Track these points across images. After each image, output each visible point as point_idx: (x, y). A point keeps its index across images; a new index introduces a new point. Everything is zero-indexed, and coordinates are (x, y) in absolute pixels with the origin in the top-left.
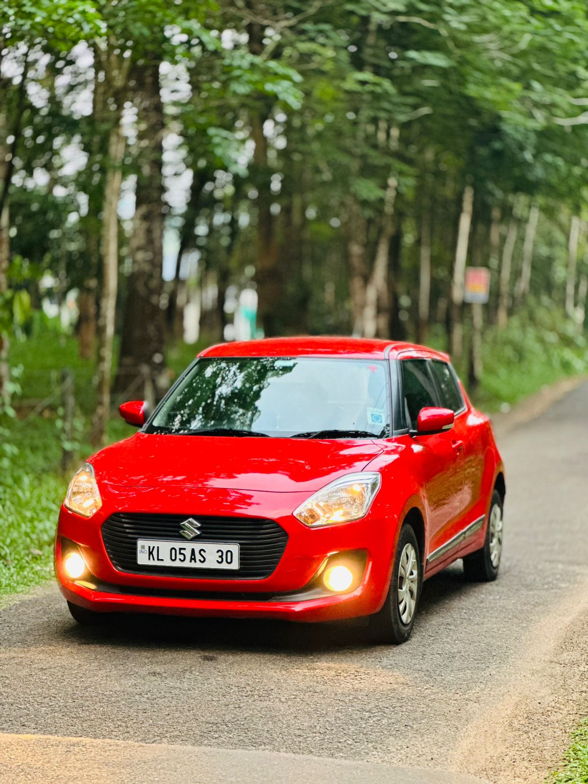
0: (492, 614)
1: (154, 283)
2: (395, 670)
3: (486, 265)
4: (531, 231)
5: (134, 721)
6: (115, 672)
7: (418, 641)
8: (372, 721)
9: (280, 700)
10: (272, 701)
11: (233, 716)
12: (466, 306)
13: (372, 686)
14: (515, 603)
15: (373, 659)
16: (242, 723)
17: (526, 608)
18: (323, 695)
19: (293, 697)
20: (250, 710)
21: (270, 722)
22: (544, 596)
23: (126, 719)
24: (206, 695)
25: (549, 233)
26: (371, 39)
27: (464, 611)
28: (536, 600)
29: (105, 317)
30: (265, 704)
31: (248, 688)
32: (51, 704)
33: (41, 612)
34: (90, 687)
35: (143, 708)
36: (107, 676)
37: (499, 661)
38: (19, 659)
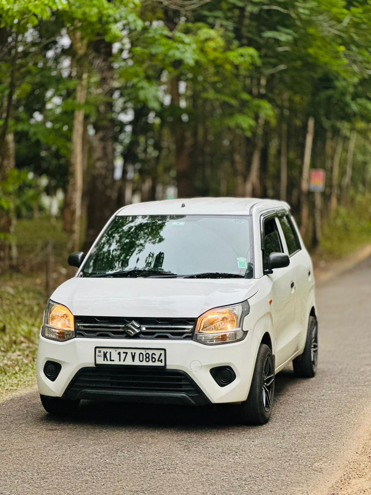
0: (330, 404)
1: (108, 182)
2: (264, 447)
3: (324, 167)
4: (352, 146)
5: (79, 490)
6: (69, 452)
7: (280, 425)
8: (247, 488)
9: (183, 472)
10: (177, 473)
11: (149, 485)
12: (310, 194)
13: (247, 460)
14: (346, 396)
15: (248, 440)
16: (155, 491)
17: (353, 399)
18: (213, 468)
19: (192, 469)
20: (161, 481)
21: (175, 490)
22: (365, 390)
23: (73, 488)
24: (131, 469)
25: (364, 146)
26: (247, 21)
27: (312, 402)
28: (360, 394)
29: (75, 204)
30: (172, 475)
31: (161, 463)
32: (22, 476)
33: (23, 406)
34: (50, 463)
35: (86, 480)
36: (63, 455)
37: (335, 440)
38: (4, 442)
